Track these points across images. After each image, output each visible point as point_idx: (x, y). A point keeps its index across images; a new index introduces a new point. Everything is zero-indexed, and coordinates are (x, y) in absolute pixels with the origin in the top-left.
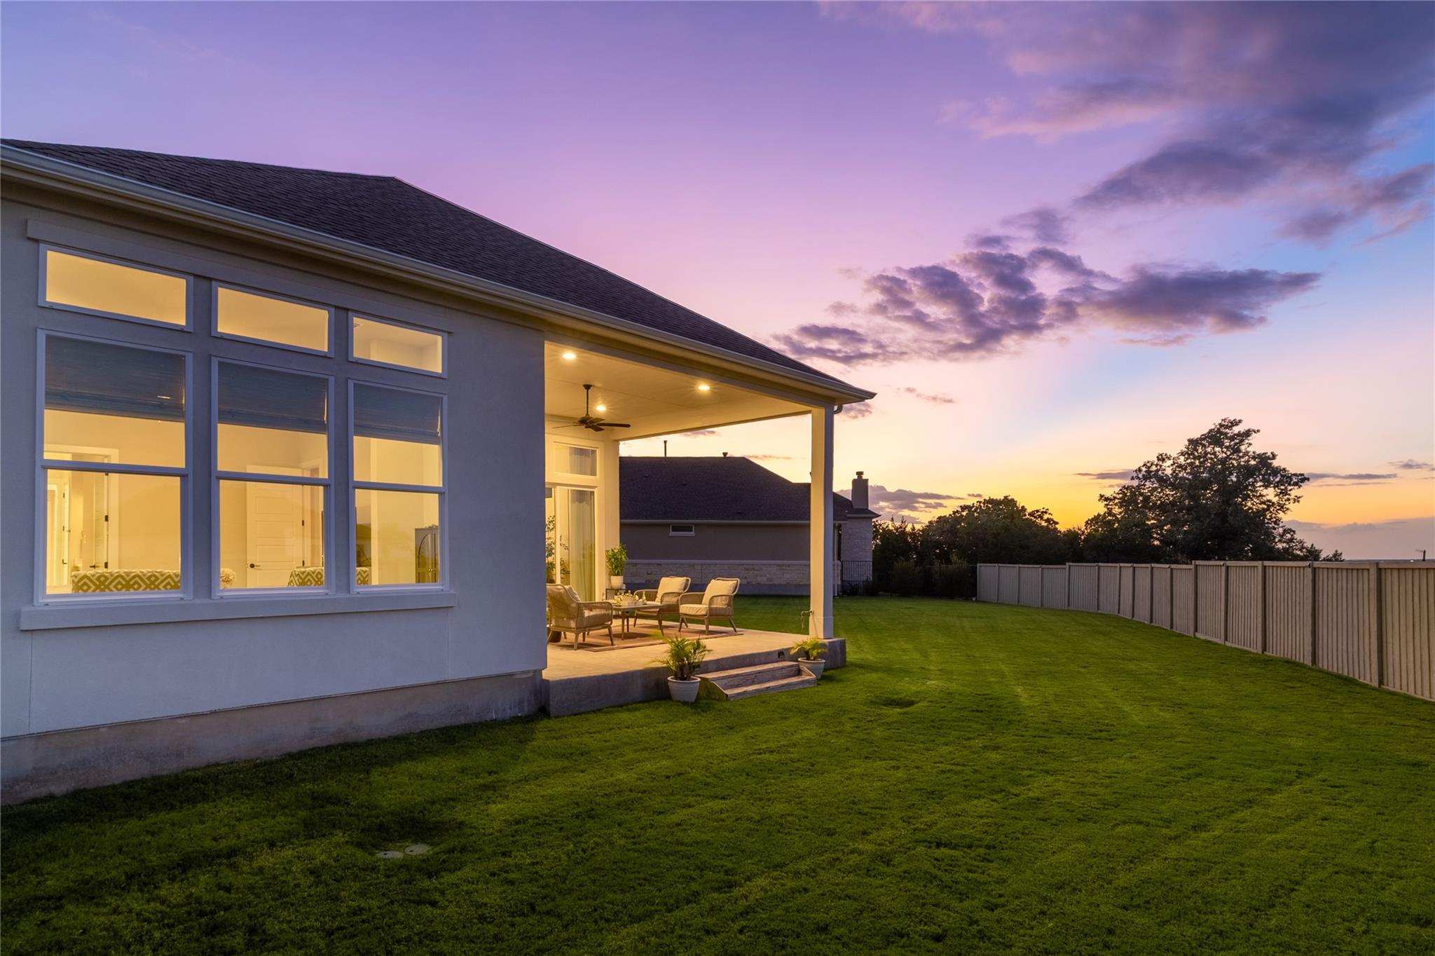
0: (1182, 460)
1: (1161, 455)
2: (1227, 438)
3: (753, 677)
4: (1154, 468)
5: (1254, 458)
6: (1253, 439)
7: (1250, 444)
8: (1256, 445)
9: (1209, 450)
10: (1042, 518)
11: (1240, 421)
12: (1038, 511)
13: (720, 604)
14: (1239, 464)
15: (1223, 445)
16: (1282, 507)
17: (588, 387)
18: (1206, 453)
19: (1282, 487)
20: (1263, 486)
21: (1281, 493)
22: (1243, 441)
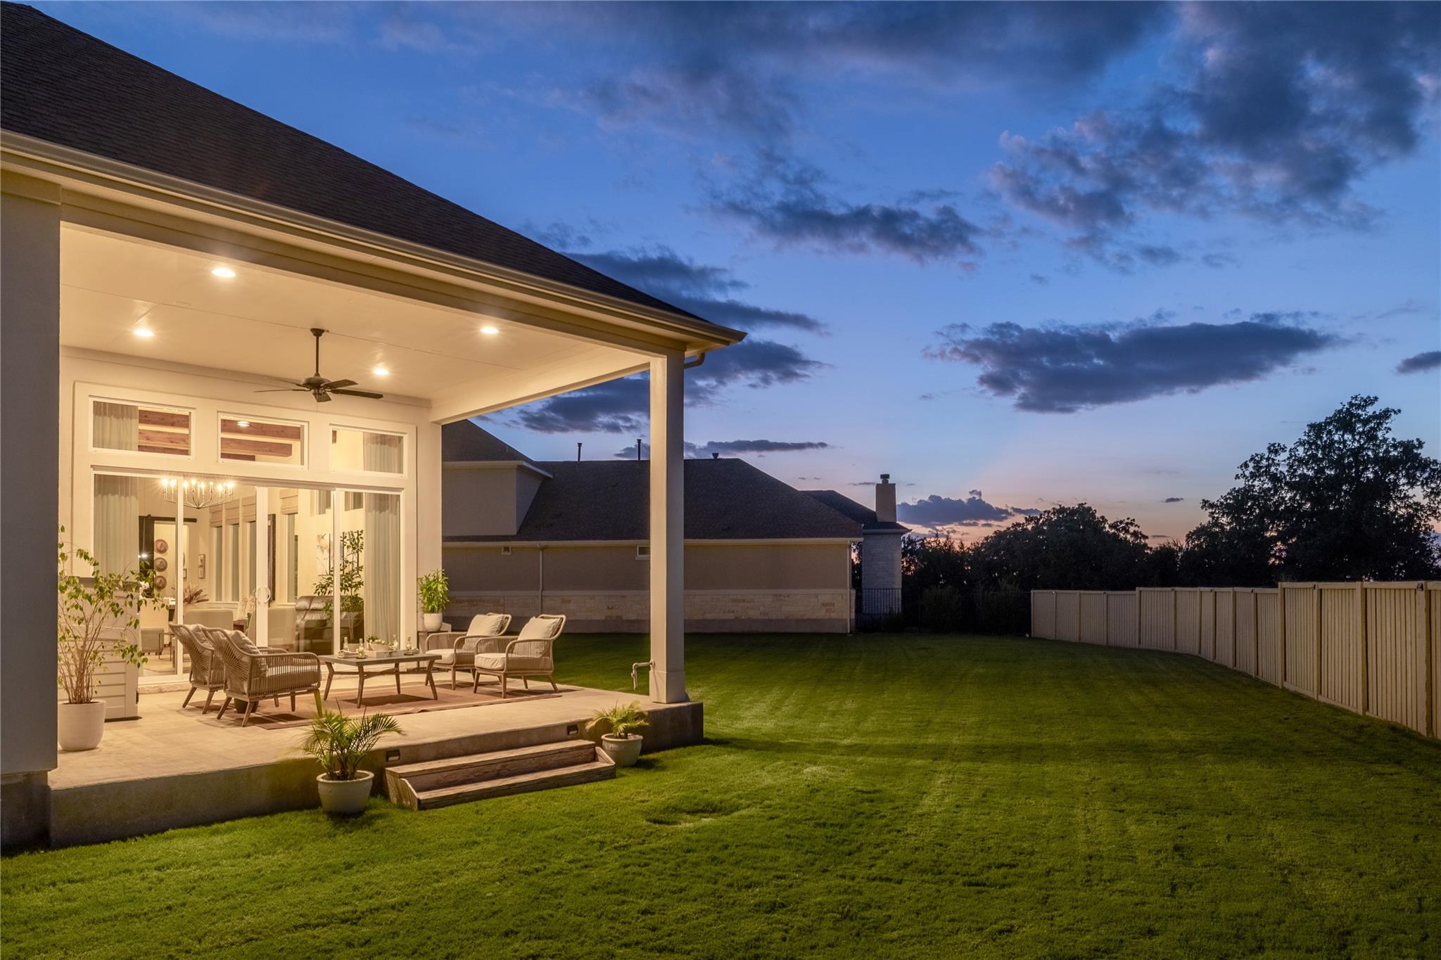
0: (1301, 452)
1: (1273, 445)
2: (1360, 421)
3: (499, 766)
4: (1264, 462)
5: (1395, 447)
6: (1393, 422)
7: (1390, 429)
8: (1397, 431)
9: (1336, 438)
10: (1127, 531)
11: (1376, 399)
12: (1121, 522)
13: (534, 652)
14: (1376, 455)
15: (1354, 430)
16: (1434, 512)
17: (318, 333)
18: (1333, 442)
19: (1433, 485)
20: (1408, 484)
21: (1432, 493)
22: (1380, 424)
